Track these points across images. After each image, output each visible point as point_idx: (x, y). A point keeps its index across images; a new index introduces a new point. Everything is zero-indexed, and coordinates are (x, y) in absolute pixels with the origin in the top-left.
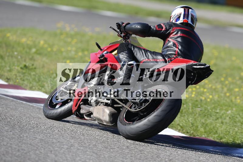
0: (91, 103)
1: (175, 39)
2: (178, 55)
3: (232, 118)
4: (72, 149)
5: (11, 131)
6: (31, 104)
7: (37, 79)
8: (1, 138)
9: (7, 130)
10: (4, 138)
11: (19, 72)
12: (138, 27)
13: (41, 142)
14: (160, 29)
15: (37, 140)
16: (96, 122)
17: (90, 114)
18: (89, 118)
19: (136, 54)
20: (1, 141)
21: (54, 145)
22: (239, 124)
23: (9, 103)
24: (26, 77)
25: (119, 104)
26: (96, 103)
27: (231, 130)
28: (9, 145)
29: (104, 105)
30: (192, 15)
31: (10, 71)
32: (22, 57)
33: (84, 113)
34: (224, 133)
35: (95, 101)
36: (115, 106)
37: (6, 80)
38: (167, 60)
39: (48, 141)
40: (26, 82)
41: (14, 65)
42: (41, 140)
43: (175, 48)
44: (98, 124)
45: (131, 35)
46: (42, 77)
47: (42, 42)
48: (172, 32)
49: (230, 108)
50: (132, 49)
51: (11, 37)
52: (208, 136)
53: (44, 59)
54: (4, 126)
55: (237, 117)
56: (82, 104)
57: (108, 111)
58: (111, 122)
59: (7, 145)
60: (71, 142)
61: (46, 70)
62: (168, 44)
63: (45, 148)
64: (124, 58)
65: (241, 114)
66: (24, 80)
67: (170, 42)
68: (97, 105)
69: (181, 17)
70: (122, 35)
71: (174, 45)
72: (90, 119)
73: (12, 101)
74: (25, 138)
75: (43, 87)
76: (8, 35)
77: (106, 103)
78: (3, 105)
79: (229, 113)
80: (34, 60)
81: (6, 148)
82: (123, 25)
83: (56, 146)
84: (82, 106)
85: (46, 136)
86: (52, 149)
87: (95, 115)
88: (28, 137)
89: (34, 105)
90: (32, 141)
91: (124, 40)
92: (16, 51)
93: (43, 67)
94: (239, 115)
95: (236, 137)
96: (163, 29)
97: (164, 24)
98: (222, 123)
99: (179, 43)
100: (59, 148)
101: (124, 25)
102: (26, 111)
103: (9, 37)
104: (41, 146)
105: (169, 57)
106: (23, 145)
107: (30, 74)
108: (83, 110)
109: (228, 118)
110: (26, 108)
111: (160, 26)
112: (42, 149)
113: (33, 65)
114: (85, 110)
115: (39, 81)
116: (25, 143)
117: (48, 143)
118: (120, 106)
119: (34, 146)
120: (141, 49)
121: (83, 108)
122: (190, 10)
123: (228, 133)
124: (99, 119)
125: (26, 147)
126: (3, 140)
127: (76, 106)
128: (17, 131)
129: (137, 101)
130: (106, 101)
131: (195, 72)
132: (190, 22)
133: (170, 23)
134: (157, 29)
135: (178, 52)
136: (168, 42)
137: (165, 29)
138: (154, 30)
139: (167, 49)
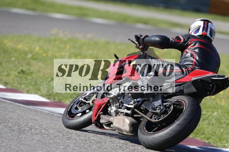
0: (110, 113)
1: (193, 50)
2: (196, 65)
3: (218, 120)
4: (67, 149)
6: (28, 107)
7: (33, 83)
8: (1, 140)
11: (16, 76)
13: (38, 143)
14: (179, 41)
15: (35, 141)
16: (116, 132)
17: (109, 124)
18: (108, 128)
20: (1, 143)
22: (225, 125)
23: (7, 106)
24: (22, 82)
25: (139, 114)
26: (115, 113)
27: (217, 131)
28: (8, 146)
29: (124, 115)
31: (8, 75)
32: (19, 63)
33: (104, 123)
34: (211, 134)
35: (115, 111)
36: (135, 116)
37: (5, 84)
38: (184, 71)
40: (23, 86)
41: (11, 70)
43: (192, 58)
44: (118, 134)
46: (38, 81)
47: (37, 49)
48: (189, 43)
49: (216, 110)
51: (8, 43)
52: (195, 137)
53: (40, 64)
55: (222, 119)
56: (101, 114)
57: (128, 121)
58: (131, 132)
59: (6, 146)
61: (41, 74)
63: (42, 149)
65: (226, 116)
66: (21, 84)
67: (187, 53)
68: (117, 115)
70: (141, 47)
71: (191, 56)
72: (110, 128)
73: (10, 104)
74: (23, 139)
75: (39, 90)
76: (5, 41)
77: (126, 113)
78: (2, 107)
79: (215, 115)
80: (31, 65)
81: (5, 149)
83: (53, 147)
84: (102, 116)
86: (49, 149)
87: (115, 124)
88: (27, 138)
89: (31, 107)
90: (31, 142)
91: (142, 52)
92: (13, 57)
93: (39, 71)
94: (225, 117)
95: (221, 137)
96: (182, 41)
97: (182, 36)
98: (209, 124)
99: (196, 54)
100: (55, 148)
102: (23, 113)
103: (5, 44)
104: (38, 146)
105: (186, 68)
106: (22, 146)
107: (26, 78)
108: (103, 120)
109: (214, 120)
110: (24, 110)
111: (178, 38)
112: (40, 149)
113: (29, 70)
114: (104, 120)
115: (36, 85)
116: (23, 144)
117: (45, 143)
118: (139, 116)
119: (32, 147)
121: (103, 118)
122: (209, 23)
123: (214, 133)
124: (119, 129)
125: (24, 147)
126: (2, 142)
128: (16, 133)
129: (158, 111)
130: (126, 111)
131: (214, 83)
132: (208, 34)
133: (188, 35)
134: (176, 41)
135: (195, 62)
136: (186, 53)
137: (183, 41)
138: (172, 42)
139: (184, 59)
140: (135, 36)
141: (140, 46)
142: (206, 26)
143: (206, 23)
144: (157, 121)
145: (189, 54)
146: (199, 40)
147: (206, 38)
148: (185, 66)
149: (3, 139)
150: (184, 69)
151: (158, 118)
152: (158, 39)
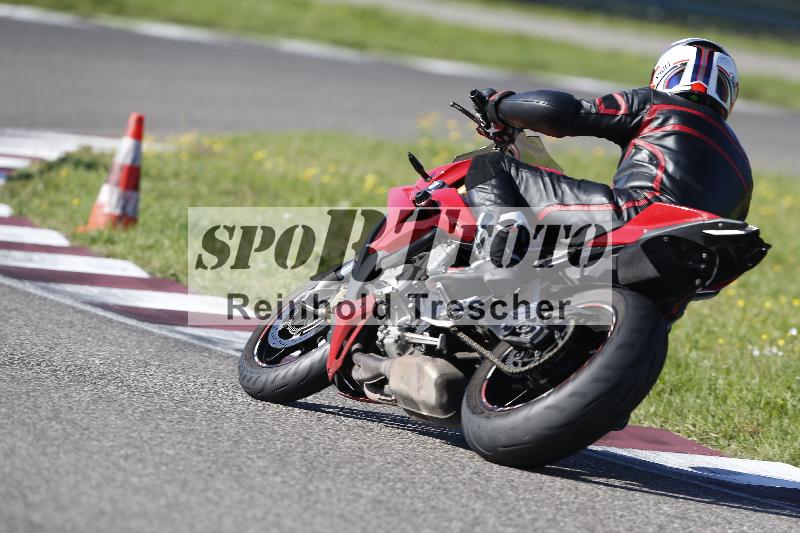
0: (383, 345)
1: (659, 142)
2: (663, 189)
5: (276, 474)
9: (263, 470)
10: (256, 494)
12: (541, 103)
13: (374, 509)
14: (610, 111)
15: (363, 501)
16: (399, 411)
17: (380, 384)
18: (378, 396)
19: (526, 189)
21: (420, 521)
25: (472, 350)
26: (399, 347)
29: (423, 353)
30: (721, 71)
33: (365, 381)
35: (396, 341)
36: (459, 355)
38: (624, 208)
39: (400, 506)
42: (376, 502)
43: (653, 168)
44: (404, 414)
45: (521, 130)
47: (370, 180)
48: (647, 118)
50: (513, 172)
54: (254, 456)
56: (357, 350)
57: (432, 371)
58: (444, 407)
59: (264, 519)
60: (474, 510)
62: (633, 156)
64: (488, 203)
67: (638, 149)
68: (404, 352)
69: (684, 73)
70: (492, 131)
71: (651, 161)
72: (383, 398)
74: (323, 495)
76: (260, 155)
77: (428, 346)
82: (491, 99)
84: (358, 357)
85: (393, 489)
87: (393, 385)
88: (334, 491)
90: (347, 504)
91: (496, 147)
96: (622, 112)
97: (624, 94)
99: (667, 154)
101: (495, 97)
103: (260, 163)
104: (375, 522)
105: (630, 198)
106: (319, 520)
108: (361, 370)
111: (609, 101)
114: (365, 371)
116: (323, 513)
117: (399, 512)
118: (476, 355)
119: (353, 523)
120: (541, 173)
121: (361, 364)
122: (717, 54)
124: (408, 400)
125: (327, 524)
127: (338, 357)
128: (296, 474)
129: (525, 338)
130: (427, 339)
131: (713, 249)
132: (712, 90)
133: (643, 91)
134: (602, 112)
135: (662, 182)
136: (634, 150)
137: (625, 110)
138: (589, 113)
139: (628, 172)
140: (473, 93)
141: (488, 127)
142: (704, 62)
143: (706, 52)
144: (520, 369)
145: (643, 156)
146: (678, 108)
147: (703, 104)
148: (628, 195)
149: (251, 497)
150: (621, 203)
151: (526, 360)
152: (542, 103)
